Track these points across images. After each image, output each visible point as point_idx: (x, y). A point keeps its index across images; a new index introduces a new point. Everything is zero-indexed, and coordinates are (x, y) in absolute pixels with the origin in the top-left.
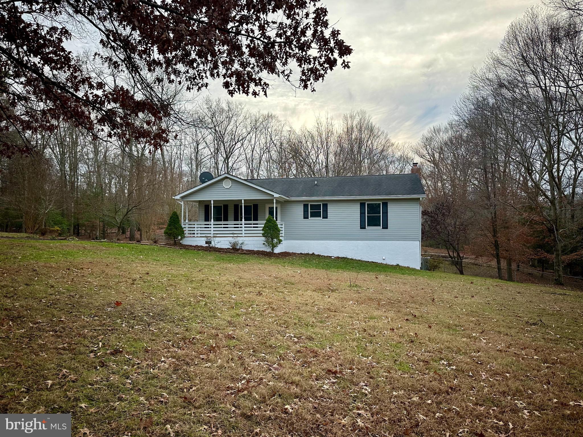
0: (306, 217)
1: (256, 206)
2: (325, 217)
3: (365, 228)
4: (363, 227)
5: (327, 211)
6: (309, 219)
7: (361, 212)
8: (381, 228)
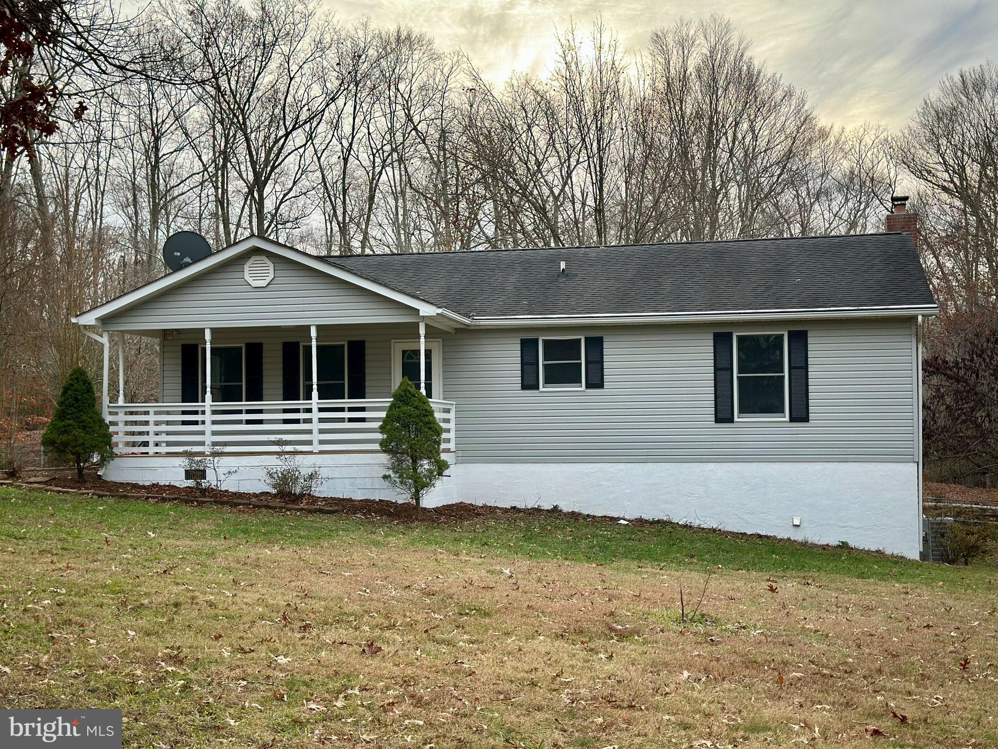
0: (529, 383)
1: (358, 349)
2: (596, 382)
3: (731, 420)
4: (723, 416)
5: (601, 362)
6: (541, 388)
7: (718, 366)
8: (787, 418)
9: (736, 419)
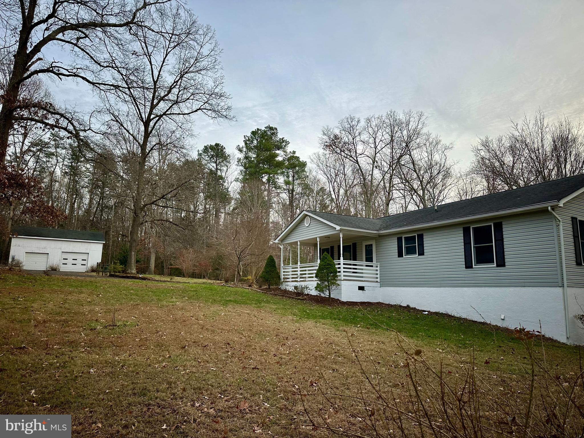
0: (400, 255)
1: (355, 245)
2: (421, 253)
3: (471, 267)
4: (468, 265)
5: (423, 244)
6: (404, 257)
7: (466, 242)
8: (495, 265)
9: (474, 267)
